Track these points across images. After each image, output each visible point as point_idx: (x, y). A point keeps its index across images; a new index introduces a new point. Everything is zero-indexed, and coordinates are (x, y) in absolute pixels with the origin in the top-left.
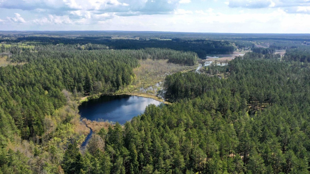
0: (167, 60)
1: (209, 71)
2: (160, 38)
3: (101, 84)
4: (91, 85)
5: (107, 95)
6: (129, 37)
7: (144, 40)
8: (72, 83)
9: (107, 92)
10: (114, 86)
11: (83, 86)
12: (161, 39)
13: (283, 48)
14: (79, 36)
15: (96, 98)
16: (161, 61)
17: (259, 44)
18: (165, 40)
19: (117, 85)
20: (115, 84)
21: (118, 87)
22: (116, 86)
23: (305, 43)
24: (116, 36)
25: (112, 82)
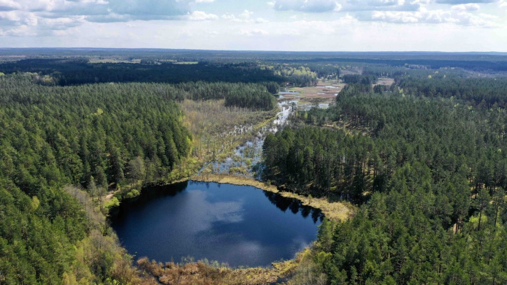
0: (222, 101)
1: (310, 119)
2: (176, 61)
3: (139, 163)
4: (119, 166)
5: (153, 184)
6: (120, 58)
7: (149, 63)
8: (79, 166)
9: (152, 180)
10: (164, 163)
11: (106, 172)
12: (178, 61)
13: (383, 75)
14: (23, 57)
15: (134, 194)
16: (211, 103)
17: (345, 68)
18: (186, 63)
19: (170, 160)
20: (167, 159)
21: (171, 165)
22: (168, 163)
23: (407, 67)
24: (96, 56)
25: (159, 155)
